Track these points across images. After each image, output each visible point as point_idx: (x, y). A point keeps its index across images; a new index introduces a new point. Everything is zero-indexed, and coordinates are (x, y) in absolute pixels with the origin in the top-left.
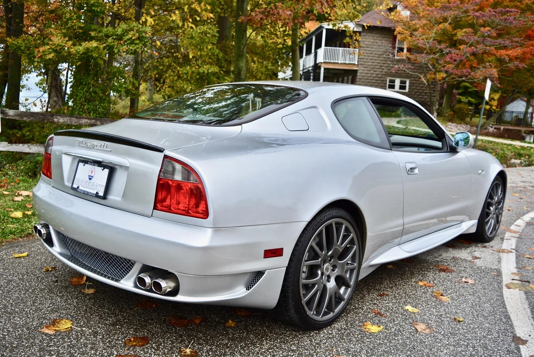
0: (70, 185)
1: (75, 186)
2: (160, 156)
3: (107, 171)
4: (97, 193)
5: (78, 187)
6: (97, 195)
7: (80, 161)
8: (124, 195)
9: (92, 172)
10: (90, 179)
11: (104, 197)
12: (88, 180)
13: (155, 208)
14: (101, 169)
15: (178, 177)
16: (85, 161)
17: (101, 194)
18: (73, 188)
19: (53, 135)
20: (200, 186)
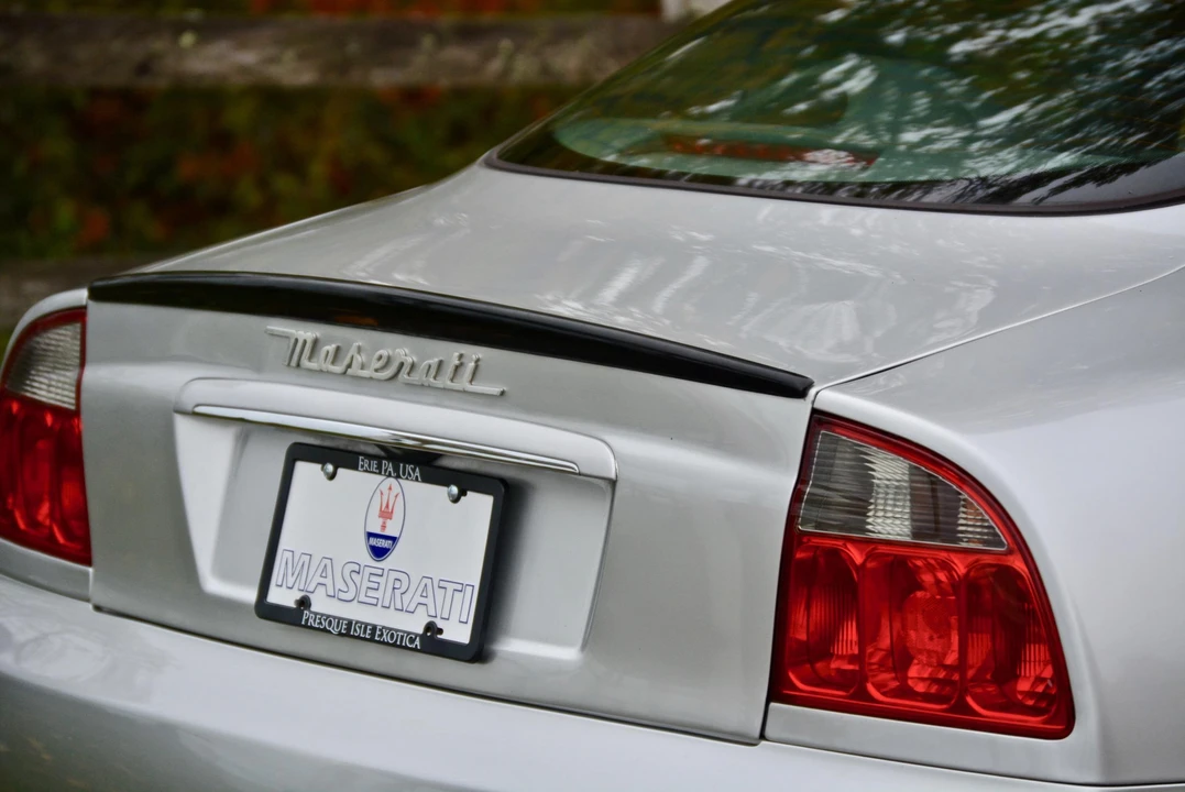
0: (250, 595)
1: (281, 596)
2: (791, 416)
3: (480, 506)
4: (430, 627)
5: (304, 603)
6: (432, 642)
7: (298, 453)
8: (596, 635)
9: (386, 514)
10: (379, 553)
11: (478, 651)
12: (365, 557)
13: (778, 691)
14: (440, 494)
15: (891, 523)
16: (337, 453)
17: (458, 631)
18: (267, 611)
19: (80, 296)
20: (1018, 564)
